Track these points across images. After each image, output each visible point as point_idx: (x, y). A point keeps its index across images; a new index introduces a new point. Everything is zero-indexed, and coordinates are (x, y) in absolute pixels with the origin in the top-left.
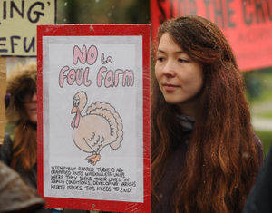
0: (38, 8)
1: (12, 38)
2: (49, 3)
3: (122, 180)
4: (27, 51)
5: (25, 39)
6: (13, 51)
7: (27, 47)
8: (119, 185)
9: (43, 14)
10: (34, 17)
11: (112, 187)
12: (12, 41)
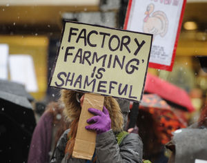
0: (134, 63)
1: (111, 82)
2: (143, 60)
3: (162, 53)
4: (120, 94)
5: (121, 85)
6: (110, 93)
7: (121, 91)
8: (160, 55)
9: (137, 69)
10: (130, 69)
11: (156, 56)
12: (111, 85)
